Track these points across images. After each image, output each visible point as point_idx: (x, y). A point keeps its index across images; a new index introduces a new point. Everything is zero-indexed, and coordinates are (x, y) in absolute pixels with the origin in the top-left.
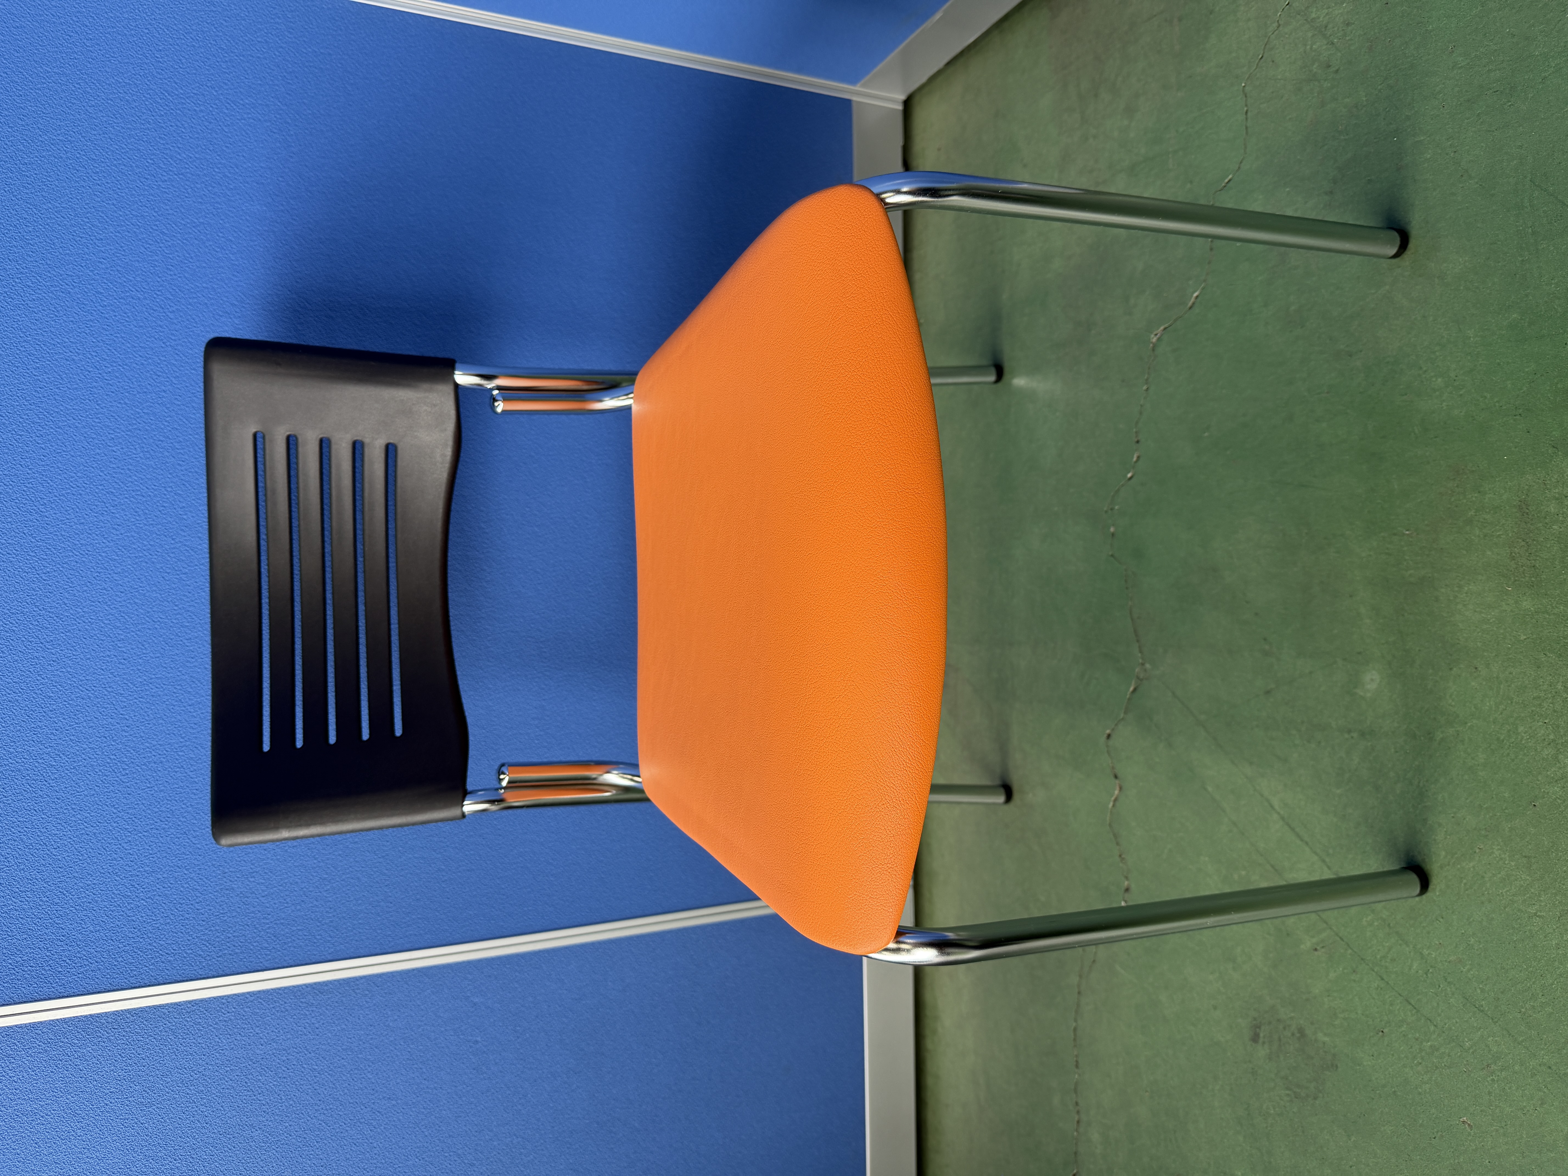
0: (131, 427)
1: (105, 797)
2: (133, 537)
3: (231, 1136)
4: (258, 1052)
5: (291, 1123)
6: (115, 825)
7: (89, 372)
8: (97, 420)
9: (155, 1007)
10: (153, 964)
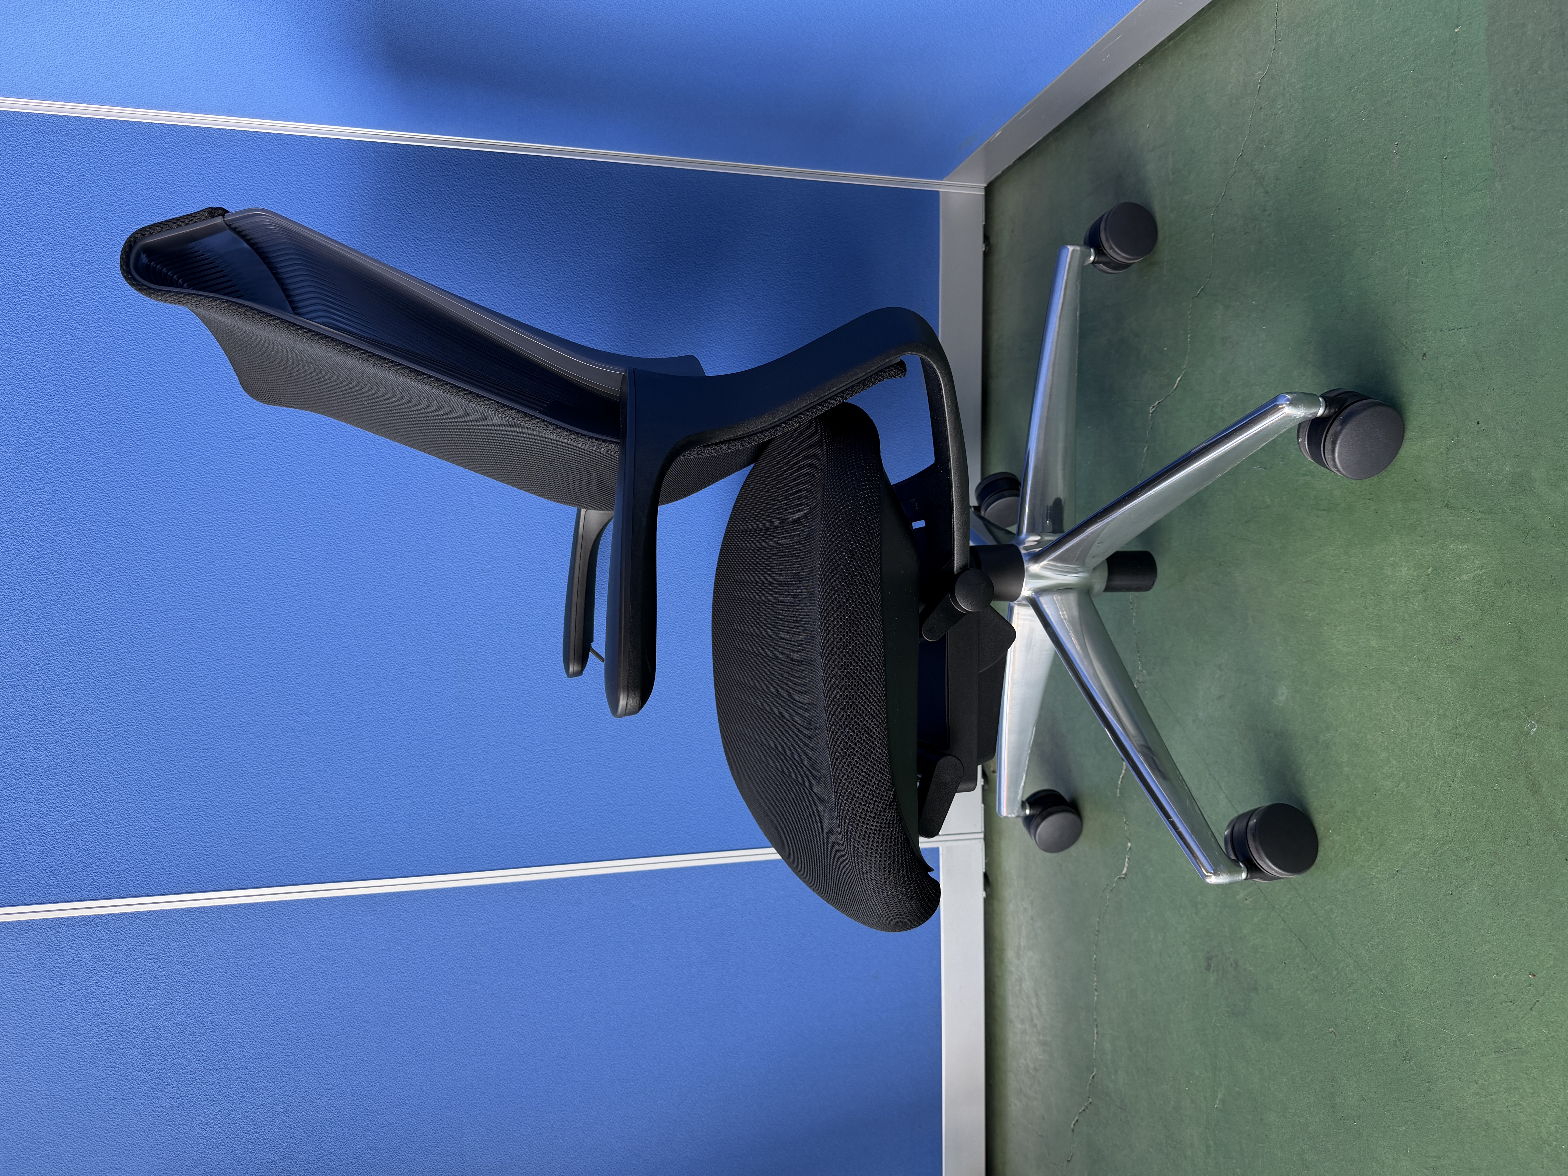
0: (395, 482)
1: (379, 744)
2: (397, 560)
3: (461, 988)
4: (480, 929)
5: (502, 982)
6: (385, 763)
7: (368, 444)
8: (373, 478)
9: (411, 892)
10: (410, 862)
